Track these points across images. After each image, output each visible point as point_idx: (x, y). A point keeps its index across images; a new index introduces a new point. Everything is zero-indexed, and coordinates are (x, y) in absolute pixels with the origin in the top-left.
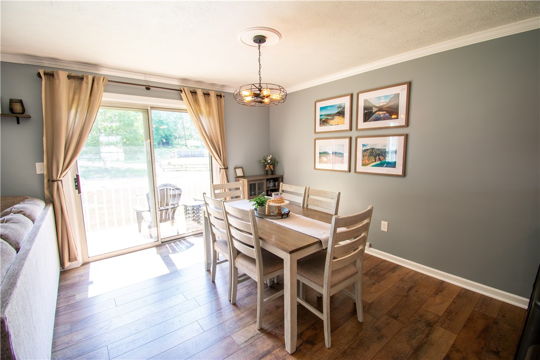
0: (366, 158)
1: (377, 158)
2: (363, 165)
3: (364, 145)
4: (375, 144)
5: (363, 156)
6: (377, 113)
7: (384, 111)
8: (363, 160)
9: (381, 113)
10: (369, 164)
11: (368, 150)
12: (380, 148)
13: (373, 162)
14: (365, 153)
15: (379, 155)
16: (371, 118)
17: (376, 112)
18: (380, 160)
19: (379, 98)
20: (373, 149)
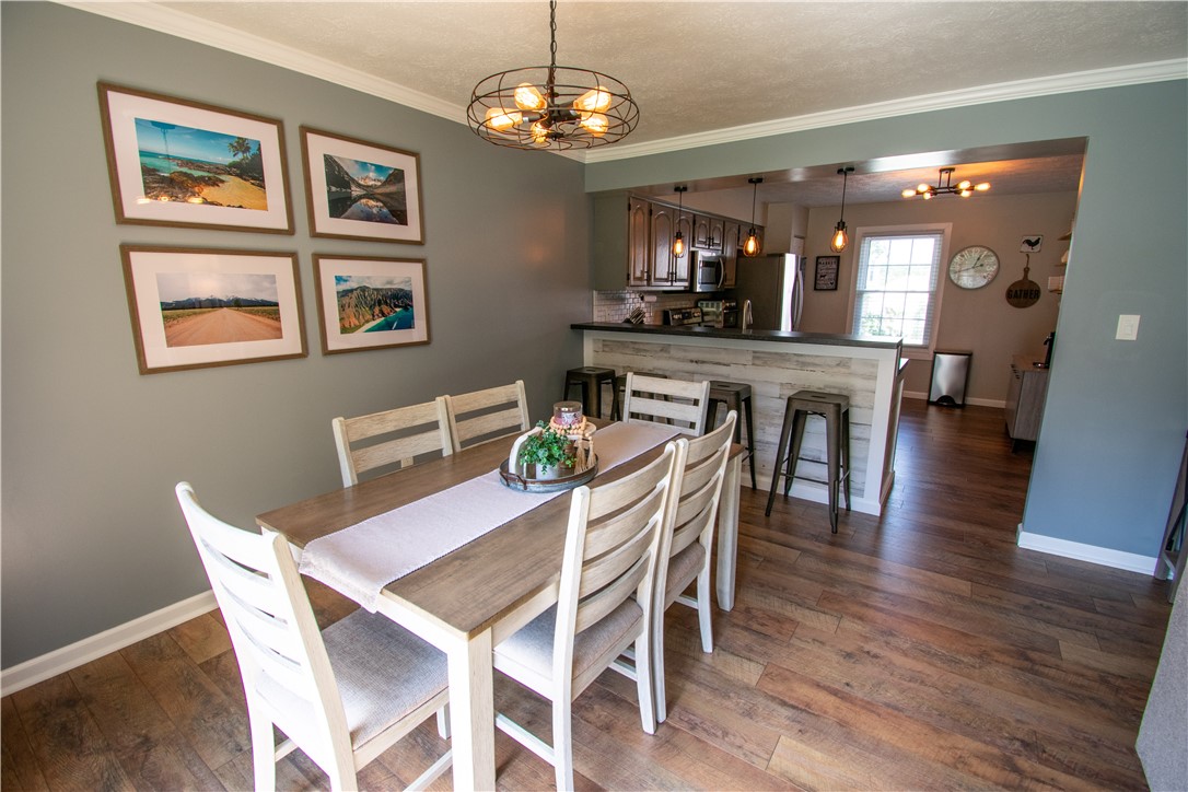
0: (350, 311)
1: (377, 310)
2: (344, 330)
3: (339, 279)
4: (369, 278)
5: (342, 308)
6: (364, 201)
7: (378, 200)
8: (341, 319)
9: (372, 203)
10: (360, 326)
11: (352, 291)
12: (379, 287)
13: (367, 321)
14: (346, 300)
15: (380, 304)
16: (349, 211)
17: (360, 197)
18: (383, 315)
19: (364, 165)
20: (363, 289)
